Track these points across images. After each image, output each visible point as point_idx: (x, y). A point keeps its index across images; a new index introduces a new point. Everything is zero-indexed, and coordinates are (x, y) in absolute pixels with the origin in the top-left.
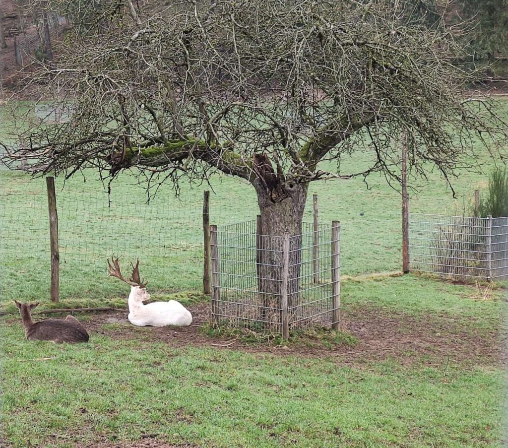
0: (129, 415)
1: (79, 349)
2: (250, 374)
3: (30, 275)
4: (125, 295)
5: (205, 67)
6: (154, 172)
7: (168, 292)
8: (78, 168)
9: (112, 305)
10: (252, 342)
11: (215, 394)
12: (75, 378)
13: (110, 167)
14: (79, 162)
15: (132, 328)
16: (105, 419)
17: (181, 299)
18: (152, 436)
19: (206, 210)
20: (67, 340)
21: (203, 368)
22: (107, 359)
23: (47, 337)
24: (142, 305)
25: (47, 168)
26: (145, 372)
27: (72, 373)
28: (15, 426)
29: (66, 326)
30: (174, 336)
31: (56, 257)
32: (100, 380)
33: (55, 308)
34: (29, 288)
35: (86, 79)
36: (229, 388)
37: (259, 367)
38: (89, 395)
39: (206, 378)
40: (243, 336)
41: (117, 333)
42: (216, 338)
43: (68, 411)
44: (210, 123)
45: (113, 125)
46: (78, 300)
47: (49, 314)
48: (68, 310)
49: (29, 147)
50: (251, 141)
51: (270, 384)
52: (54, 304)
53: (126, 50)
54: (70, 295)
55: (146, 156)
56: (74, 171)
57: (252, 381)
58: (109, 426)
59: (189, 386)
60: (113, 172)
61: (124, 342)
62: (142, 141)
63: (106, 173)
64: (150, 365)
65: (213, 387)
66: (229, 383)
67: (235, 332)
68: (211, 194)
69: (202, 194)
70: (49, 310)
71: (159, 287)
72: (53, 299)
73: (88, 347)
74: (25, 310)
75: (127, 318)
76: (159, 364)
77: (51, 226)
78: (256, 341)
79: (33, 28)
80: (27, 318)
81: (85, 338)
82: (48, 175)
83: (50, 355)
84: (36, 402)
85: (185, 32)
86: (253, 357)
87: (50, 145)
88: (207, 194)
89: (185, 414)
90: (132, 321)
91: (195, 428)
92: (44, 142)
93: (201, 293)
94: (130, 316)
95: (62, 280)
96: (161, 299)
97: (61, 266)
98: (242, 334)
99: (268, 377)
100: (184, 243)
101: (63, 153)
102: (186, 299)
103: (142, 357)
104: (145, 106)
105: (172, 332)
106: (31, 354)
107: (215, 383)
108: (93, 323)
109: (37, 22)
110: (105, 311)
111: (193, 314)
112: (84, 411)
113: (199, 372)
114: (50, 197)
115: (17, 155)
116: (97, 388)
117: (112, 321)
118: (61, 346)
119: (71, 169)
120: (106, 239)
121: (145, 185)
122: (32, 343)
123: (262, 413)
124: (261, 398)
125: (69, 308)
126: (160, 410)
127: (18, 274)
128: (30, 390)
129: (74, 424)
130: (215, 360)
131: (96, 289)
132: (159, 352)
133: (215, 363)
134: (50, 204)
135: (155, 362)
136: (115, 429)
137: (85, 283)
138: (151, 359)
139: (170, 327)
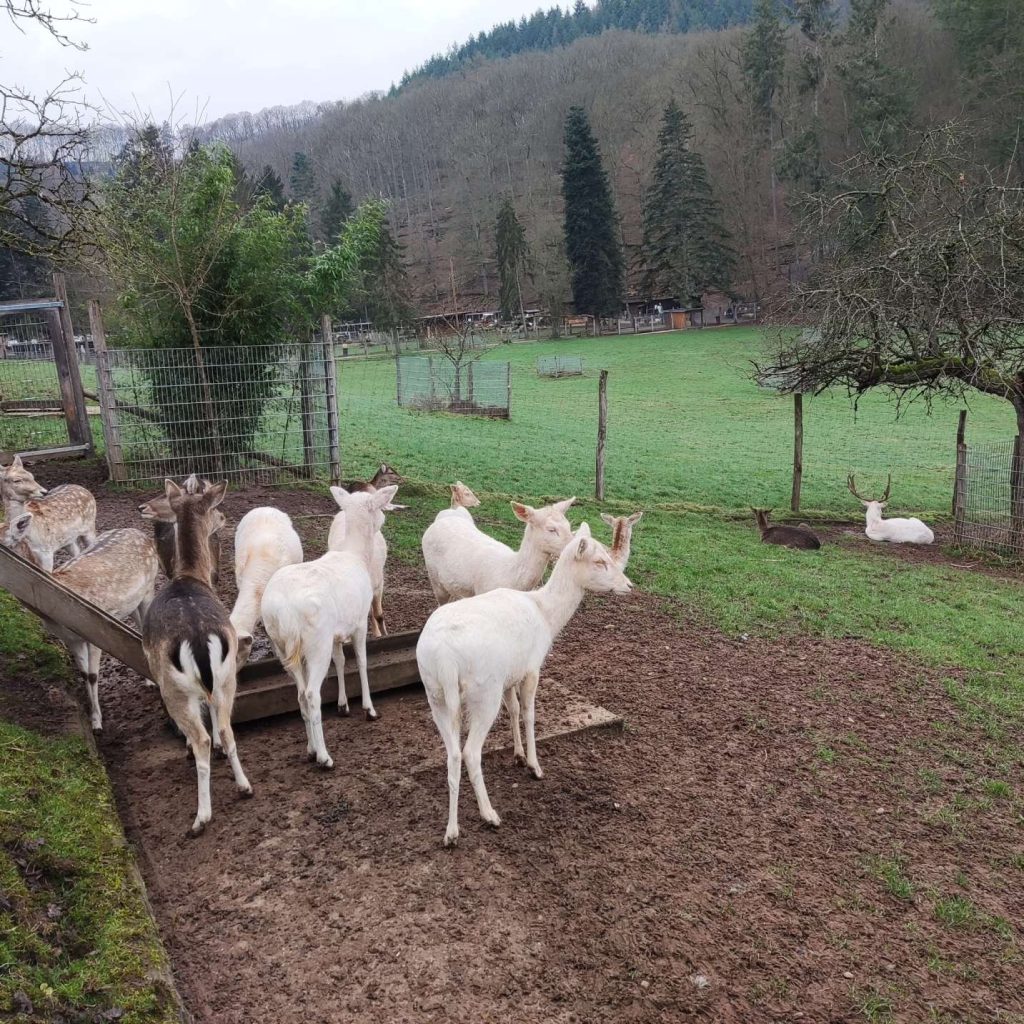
0: (839, 617)
1: (809, 555)
2: (985, 596)
3: (777, 486)
4: (865, 510)
5: (965, 281)
6: (906, 389)
7: (913, 511)
8: (827, 386)
9: (852, 519)
10: (997, 566)
11: (939, 611)
12: (797, 579)
13: (857, 384)
14: (829, 380)
15: (867, 541)
16: (813, 617)
17: (926, 519)
18: (855, 638)
19: (961, 430)
20: (798, 546)
21: (933, 585)
22: (833, 567)
23: (779, 541)
24: (880, 520)
25: (795, 386)
26: (869, 582)
27: (796, 575)
28: (728, 612)
29: (799, 533)
30: (910, 552)
31: (798, 469)
32: (821, 584)
33: (793, 516)
34: (773, 497)
35: (837, 299)
36: (958, 607)
37: (998, 591)
38: (807, 595)
39: (933, 595)
40: (987, 560)
41: (853, 545)
42: (957, 559)
43: (780, 606)
44: (967, 339)
45: (864, 343)
46: (818, 511)
47: (787, 522)
48: (806, 519)
49: (779, 366)
50: (1017, 358)
51: (1005, 608)
52: (793, 513)
53: (882, 268)
54: (811, 507)
55: (896, 373)
56: (823, 389)
57: (985, 602)
58: (816, 624)
59: (913, 600)
60: (860, 390)
61: (855, 553)
62: (895, 359)
63: (853, 391)
64: (876, 576)
65: (939, 603)
66: (958, 602)
67: (979, 555)
68: (968, 414)
69: (959, 413)
70: (788, 518)
71: (904, 505)
72: (793, 509)
73: (818, 554)
74: (761, 517)
75: (864, 532)
76: (887, 576)
77: (796, 440)
78: (1002, 566)
79: (808, 255)
80: (762, 523)
81: (816, 545)
82: (796, 392)
83: (780, 557)
84: (752, 595)
85: (947, 247)
86: (993, 580)
87: (799, 363)
88: (963, 414)
89: (900, 624)
90: (870, 535)
91: (905, 637)
92: (795, 361)
93: (948, 514)
94: (868, 530)
95: (804, 492)
96: (904, 516)
97: (803, 479)
98: (985, 556)
99: (1004, 601)
100: (940, 465)
101: (813, 371)
102: (932, 518)
103: (870, 568)
104: (899, 323)
105: (909, 549)
106: (761, 555)
107: (942, 601)
108: (829, 534)
109: (812, 249)
110: (844, 523)
111: (936, 534)
112: (796, 608)
113: (928, 589)
114: (796, 413)
115: (769, 372)
116: (817, 590)
117: (849, 533)
118: (792, 550)
119: (820, 387)
120: (858, 457)
121: (896, 402)
122: (765, 545)
123: (985, 634)
124: (991, 620)
125: (807, 518)
126: (873, 617)
127: (765, 484)
128: (751, 585)
129: (783, 618)
130: (950, 579)
131: (837, 502)
132: (890, 566)
133: (948, 583)
134: (796, 420)
135: (883, 575)
136: (822, 627)
137: (828, 496)
138: (880, 571)
139: (907, 544)
